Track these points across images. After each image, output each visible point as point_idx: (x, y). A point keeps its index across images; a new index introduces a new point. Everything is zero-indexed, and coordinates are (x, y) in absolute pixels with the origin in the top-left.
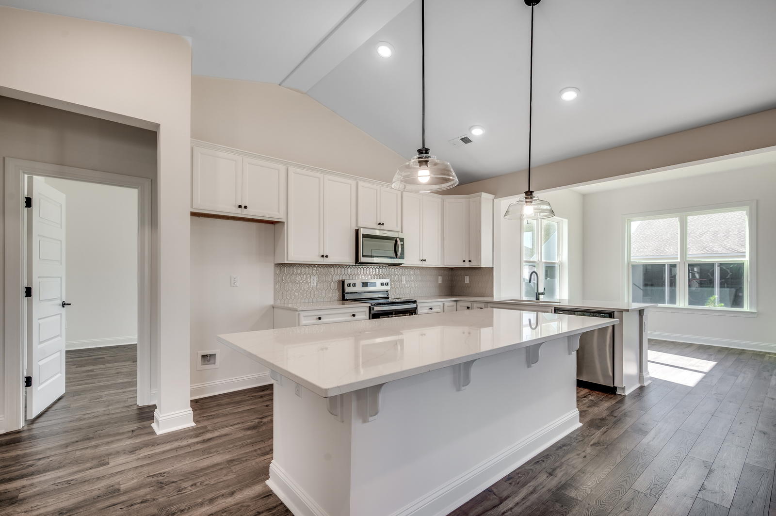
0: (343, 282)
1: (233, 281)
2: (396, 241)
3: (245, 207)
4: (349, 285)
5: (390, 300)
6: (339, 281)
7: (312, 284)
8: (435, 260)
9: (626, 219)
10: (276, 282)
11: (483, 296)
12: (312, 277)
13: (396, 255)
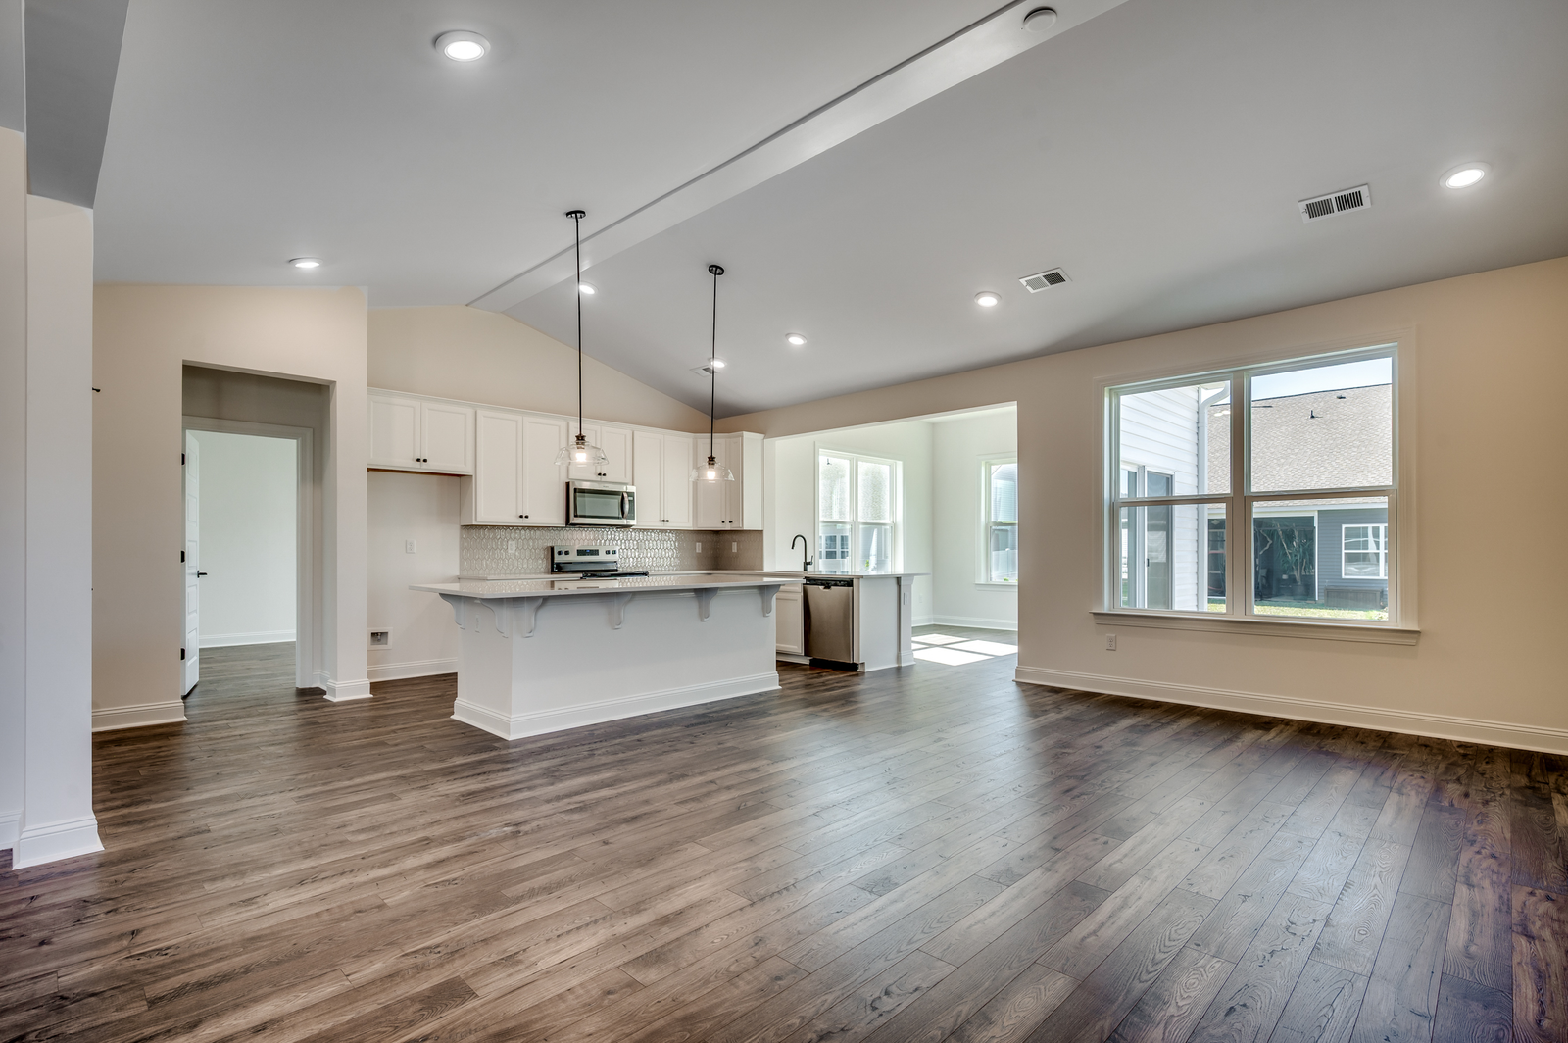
0: (552, 549)
1: (408, 546)
2: (623, 498)
3: (425, 460)
4: (560, 553)
5: (619, 572)
6: (547, 547)
7: (509, 551)
8: (684, 521)
9: (983, 462)
10: (462, 548)
11: (753, 569)
12: (509, 542)
13: (623, 513)
